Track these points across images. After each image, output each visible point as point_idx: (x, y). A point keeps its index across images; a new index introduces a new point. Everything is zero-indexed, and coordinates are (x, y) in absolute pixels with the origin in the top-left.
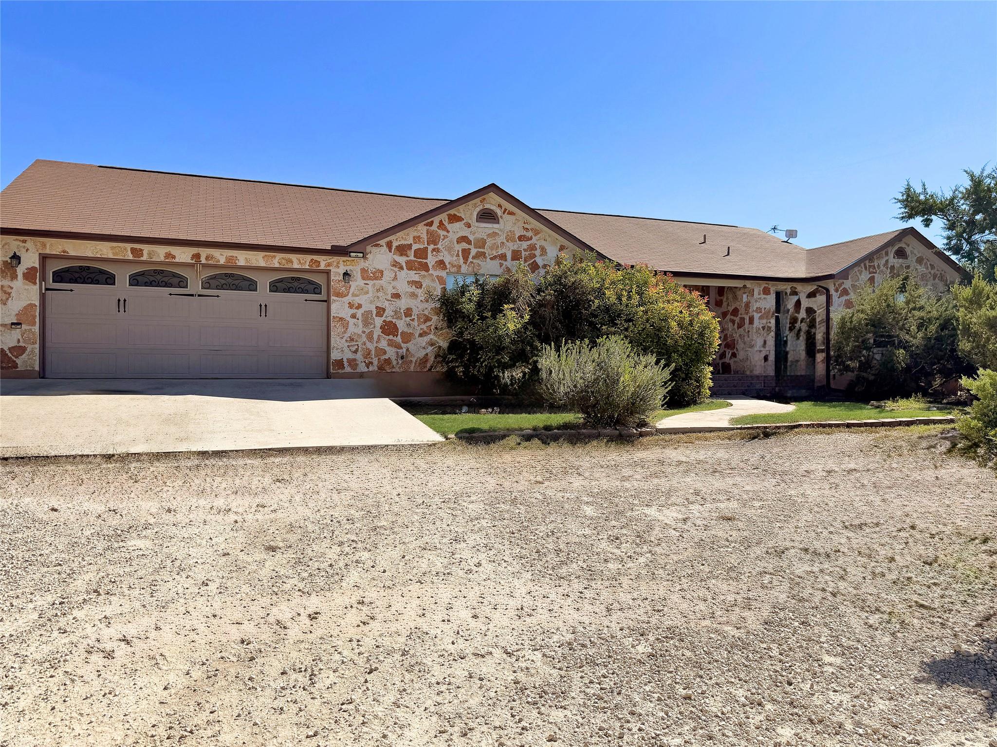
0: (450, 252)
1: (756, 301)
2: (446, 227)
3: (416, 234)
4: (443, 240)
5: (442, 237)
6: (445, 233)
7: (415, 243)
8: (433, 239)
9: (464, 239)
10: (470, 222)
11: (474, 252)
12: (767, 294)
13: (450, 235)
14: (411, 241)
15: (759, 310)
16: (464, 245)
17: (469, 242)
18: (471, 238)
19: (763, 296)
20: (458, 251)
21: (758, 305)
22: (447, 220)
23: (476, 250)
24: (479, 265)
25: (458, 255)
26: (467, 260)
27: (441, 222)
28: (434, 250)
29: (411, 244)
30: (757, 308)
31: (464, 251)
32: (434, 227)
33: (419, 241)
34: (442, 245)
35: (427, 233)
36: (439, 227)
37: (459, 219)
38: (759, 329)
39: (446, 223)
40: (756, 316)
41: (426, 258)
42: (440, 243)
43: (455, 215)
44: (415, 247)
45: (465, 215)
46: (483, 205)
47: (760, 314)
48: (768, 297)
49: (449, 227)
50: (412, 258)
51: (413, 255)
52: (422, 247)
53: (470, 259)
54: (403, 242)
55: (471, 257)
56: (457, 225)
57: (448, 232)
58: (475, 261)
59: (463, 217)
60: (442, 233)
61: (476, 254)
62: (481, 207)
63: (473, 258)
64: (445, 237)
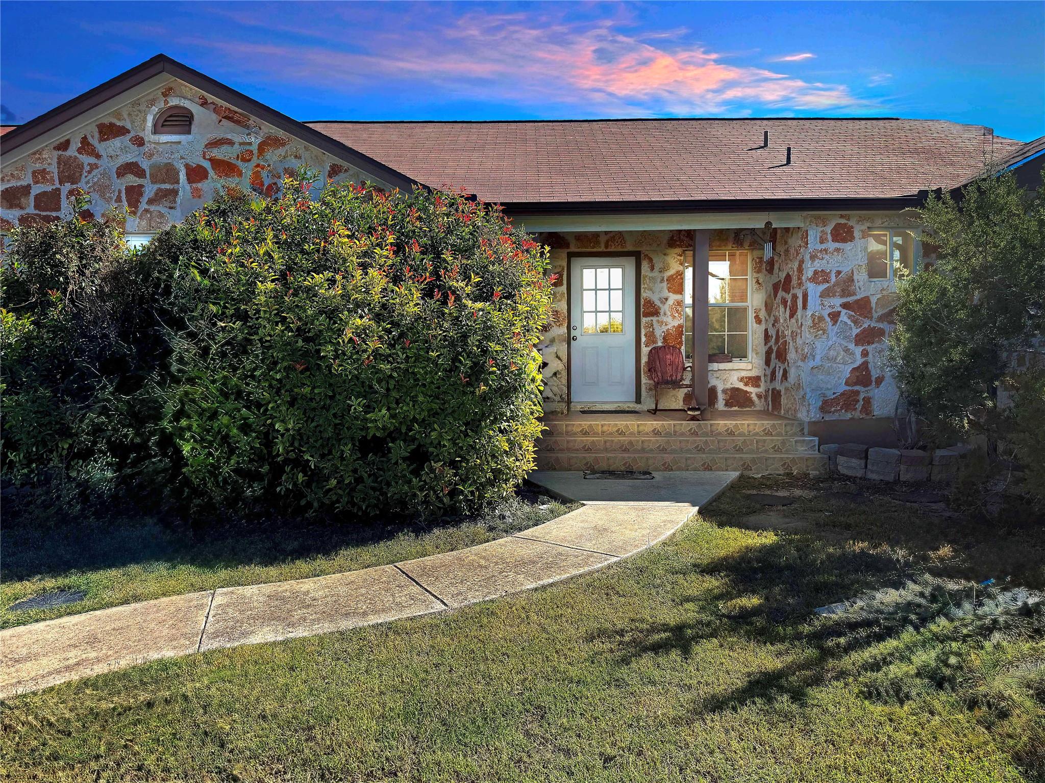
0: (102, 196)
1: (813, 258)
2: (93, 150)
3: (38, 166)
4: (89, 172)
5: (87, 168)
6: (92, 160)
7: (36, 183)
8: (70, 172)
9: (131, 168)
10: (141, 134)
11: (150, 190)
12: (844, 240)
13: (104, 163)
14: (27, 180)
15: (820, 276)
16: (131, 180)
17: (141, 173)
18: (145, 165)
19: (831, 245)
20: (120, 191)
21: (818, 265)
22: (97, 135)
23: (156, 187)
24: (161, 215)
25: (119, 200)
26: (136, 207)
27: (84, 140)
28: (71, 193)
29: (29, 186)
30: (816, 272)
31: (130, 190)
32: (72, 152)
33: (44, 178)
34: (87, 183)
35: (59, 163)
36: (80, 150)
37: (123, 131)
38: (821, 319)
39: (94, 142)
40: (814, 290)
41: (58, 209)
42: (84, 180)
43: (112, 125)
44: (36, 190)
45: (133, 122)
46: (166, 102)
47: (826, 285)
48: (848, 246)
49: (101, 147)
50: (31, 210)
51: (32, 204)
52: (49, 188)
53: (143, 205)
54: (13, 183)
55: (144, 200)
56: (116, 143)
57: (98, 156)
58: (152, 208)
59: (129, 126)
60: (86, 160)
61: (156, 194)
62: (162, 105)
63: (150, 202)
64: (93, 167)
